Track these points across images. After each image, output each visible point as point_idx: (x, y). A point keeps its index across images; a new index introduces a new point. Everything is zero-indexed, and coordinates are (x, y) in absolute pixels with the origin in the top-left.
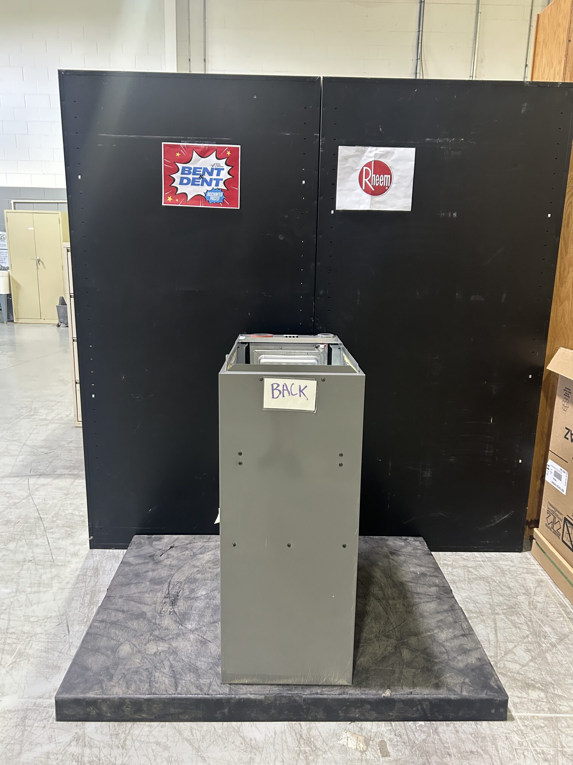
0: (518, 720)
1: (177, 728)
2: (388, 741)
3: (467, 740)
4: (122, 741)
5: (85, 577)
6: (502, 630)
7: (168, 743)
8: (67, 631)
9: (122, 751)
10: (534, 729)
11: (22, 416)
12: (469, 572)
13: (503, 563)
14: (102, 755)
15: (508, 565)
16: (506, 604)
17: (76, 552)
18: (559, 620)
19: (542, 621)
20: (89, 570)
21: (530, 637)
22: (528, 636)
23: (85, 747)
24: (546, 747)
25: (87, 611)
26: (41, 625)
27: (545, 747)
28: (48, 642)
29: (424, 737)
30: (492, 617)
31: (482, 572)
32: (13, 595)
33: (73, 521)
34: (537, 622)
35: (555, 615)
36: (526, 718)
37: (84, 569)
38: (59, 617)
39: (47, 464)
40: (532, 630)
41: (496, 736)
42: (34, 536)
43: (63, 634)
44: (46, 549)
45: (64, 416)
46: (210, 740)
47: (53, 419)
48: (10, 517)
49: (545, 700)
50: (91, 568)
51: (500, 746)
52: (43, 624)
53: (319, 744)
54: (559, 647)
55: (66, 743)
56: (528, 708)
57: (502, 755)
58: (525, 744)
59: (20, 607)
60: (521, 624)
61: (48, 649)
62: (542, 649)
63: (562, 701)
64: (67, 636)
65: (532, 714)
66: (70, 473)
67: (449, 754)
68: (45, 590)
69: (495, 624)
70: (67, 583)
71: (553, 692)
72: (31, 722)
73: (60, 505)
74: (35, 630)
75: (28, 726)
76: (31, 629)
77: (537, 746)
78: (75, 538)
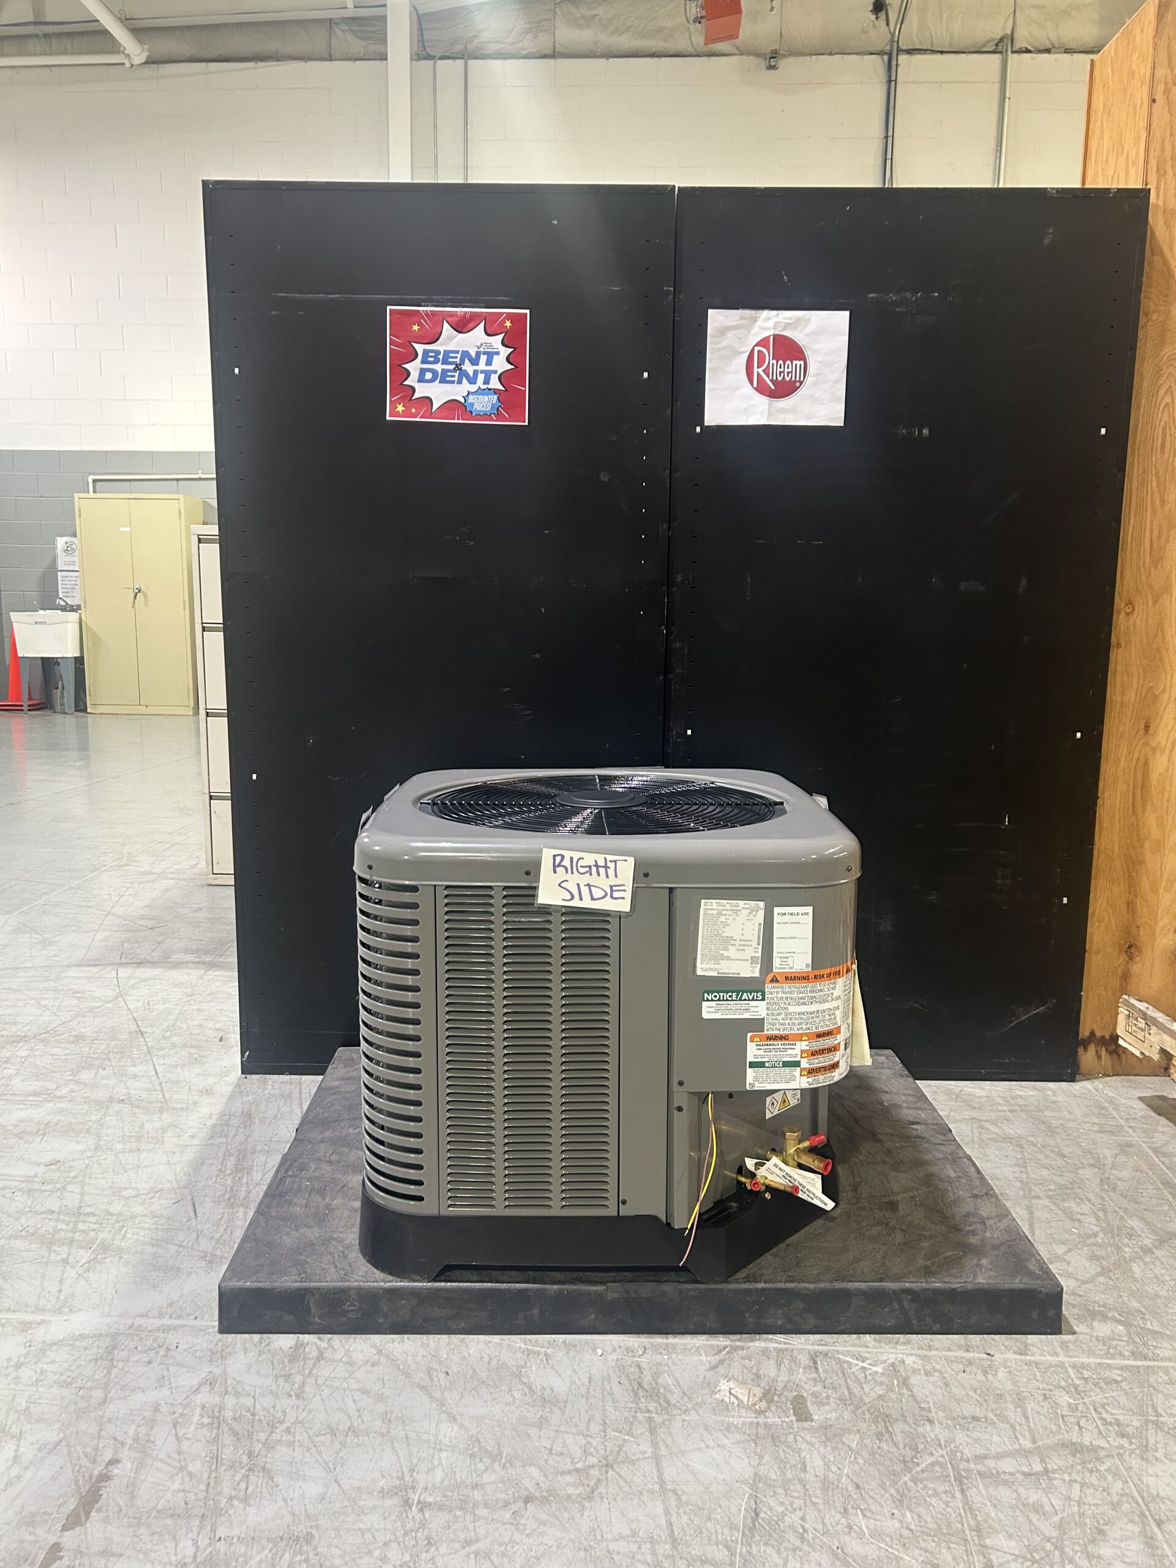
0: (1070, 1371)
2: (811, 1397)
3: (966, 1398)
4: (296, 1385)
5: (226, 1128)
6: (1044, 1224)
7: (383, 1390)
8: (192, 1214)
9: (296, 1402)
10: (1102, 1384)
11: (105, 866)
12: (983, 1129)
13: (1051, 1114)
14: (258, 1406)
15: (1061, 1118)
16: (1054, 1182)
17: (208, 1088)
18: (1159, 1208)
19: (1126, 1210)
20: (233, 1117)
21: (1101, 1235)
22: (1095, 1235)
23: (226, 1394)
24: (1124, 1414)
25: (229, 1181)
26: (143, 1203)
27: (1121, 1414)
28: (157, 1229)
29: (881, 1392)
30: (1026, 1202)
31: (1008, 1130)
32: (89, 1154)
34: (1116, 1211)
35: (1154, 1201)
36: (1083, 1366)
37: (224, 1115)
38: (178, 1191)
39: (153, 945)
40: (1104, 1225)
41: (1025, 1394)
42: (129, 1061)
43: (184, 1217)
44: (151, 1081)
45: (186, 867)
46: (465, 1389)
47: (163, 872)
48: (83, 1030)
49: (1125, 1339)
50: (238, 1114)
51: (1032, 1409)
52: (148, 1201)
53: (674, 1398)
54: (1158, 1253)
55: (191, 1387)
56: (1089, 1349)
57: (1035, 1424)
58: (1080, 1408)
59: (103, 1173)
60: (1082, 1214)
61: (158, 1240)
62: (1123, 1256)
63: (1160, 1341)
64: (193, 1220)
65: (1097, 1360)
66: (197, 960)
67: (929, 1421)
68: (150, 1146)
69: (1031, 1213)
70: (193, 1137)
71: (1142, 1325)
72: (123, 1354)
73: (177, 1011)
74: (132, 1209)
75: (118, 1361)
76: (124, 1209)
77: (1107, 1411)
78: (207, 1065)
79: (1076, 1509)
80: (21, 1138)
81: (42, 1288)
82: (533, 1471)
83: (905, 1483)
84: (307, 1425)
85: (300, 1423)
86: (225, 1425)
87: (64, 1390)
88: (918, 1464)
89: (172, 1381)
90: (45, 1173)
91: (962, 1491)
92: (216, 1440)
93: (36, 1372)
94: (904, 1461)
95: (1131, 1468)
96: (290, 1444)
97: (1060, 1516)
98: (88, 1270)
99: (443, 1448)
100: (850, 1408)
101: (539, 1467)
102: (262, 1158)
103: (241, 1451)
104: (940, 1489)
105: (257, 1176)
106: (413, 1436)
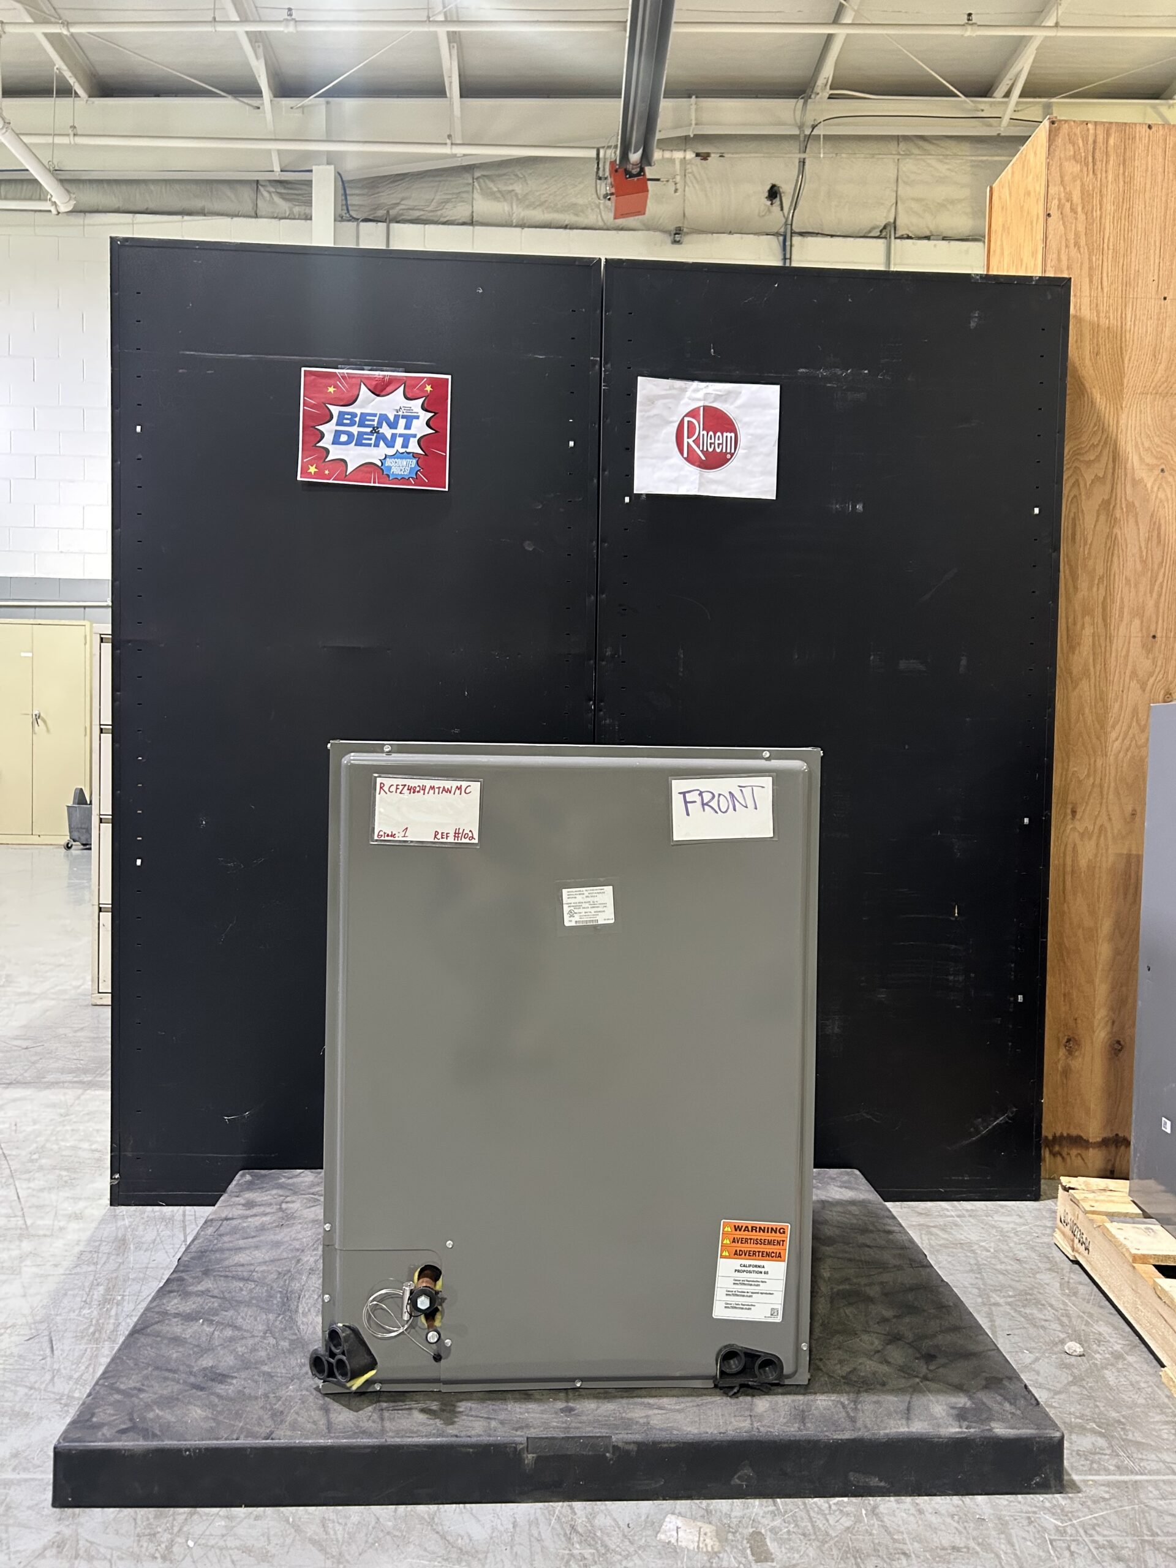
1: (291, 1520)
2: (769, 1533)
3: (943, 1527)
5: (95, 1255)
7: (269, 1548)
8: (48, 1351)
10: (1089, 1503)
12: (932, 1234)
13: (1001, 1219)
15: (1012, 1222)
16: (1012, 1288)
17: (78, 1212)
19: (1091, 1315)
22: (1062, 1342)
23: (76, 1558)
24: (1117, 1535)
25: (95, 1313)
27: (1114, 1535)
29: (848, 1524)
30: (985, 1309)
31: (958, 1235)
33: (76, 1160)
34: (1082, 1317)
37: (95, 1241)
38: (33, 1326)
39: (26, 1065)
40: (1070, 1331)
41: (1007, 1518)
43: (38, 1355)
44: (11, 1207)
45: (69, 987)
46: (367, 1542)
47: (44, 993)
49: (1108, 1452)
50: (111, 1239)
51: (1017, 1536)
53: (613, 1542)
54: (1130, 1359)
55: (34, 1551)
57: (1021, 1552)
58: (1069, 1530)
60: (1046, 1320)
61: (4, 1382)
62: (1094, 1363)
63: (1145, 1453)
64: (48, 1359)
66: (75, 1079)
67: (904, 1554)
68: (4, 1278)
69: (992, 1321)
70: (56, 1266)
71: (1124, 1437)
73: (48, 1133)
77: (1098, 1533)
78: (77, 1188)
100: (815, 1544)
102: (136, 1287)
105: (128, 1307)
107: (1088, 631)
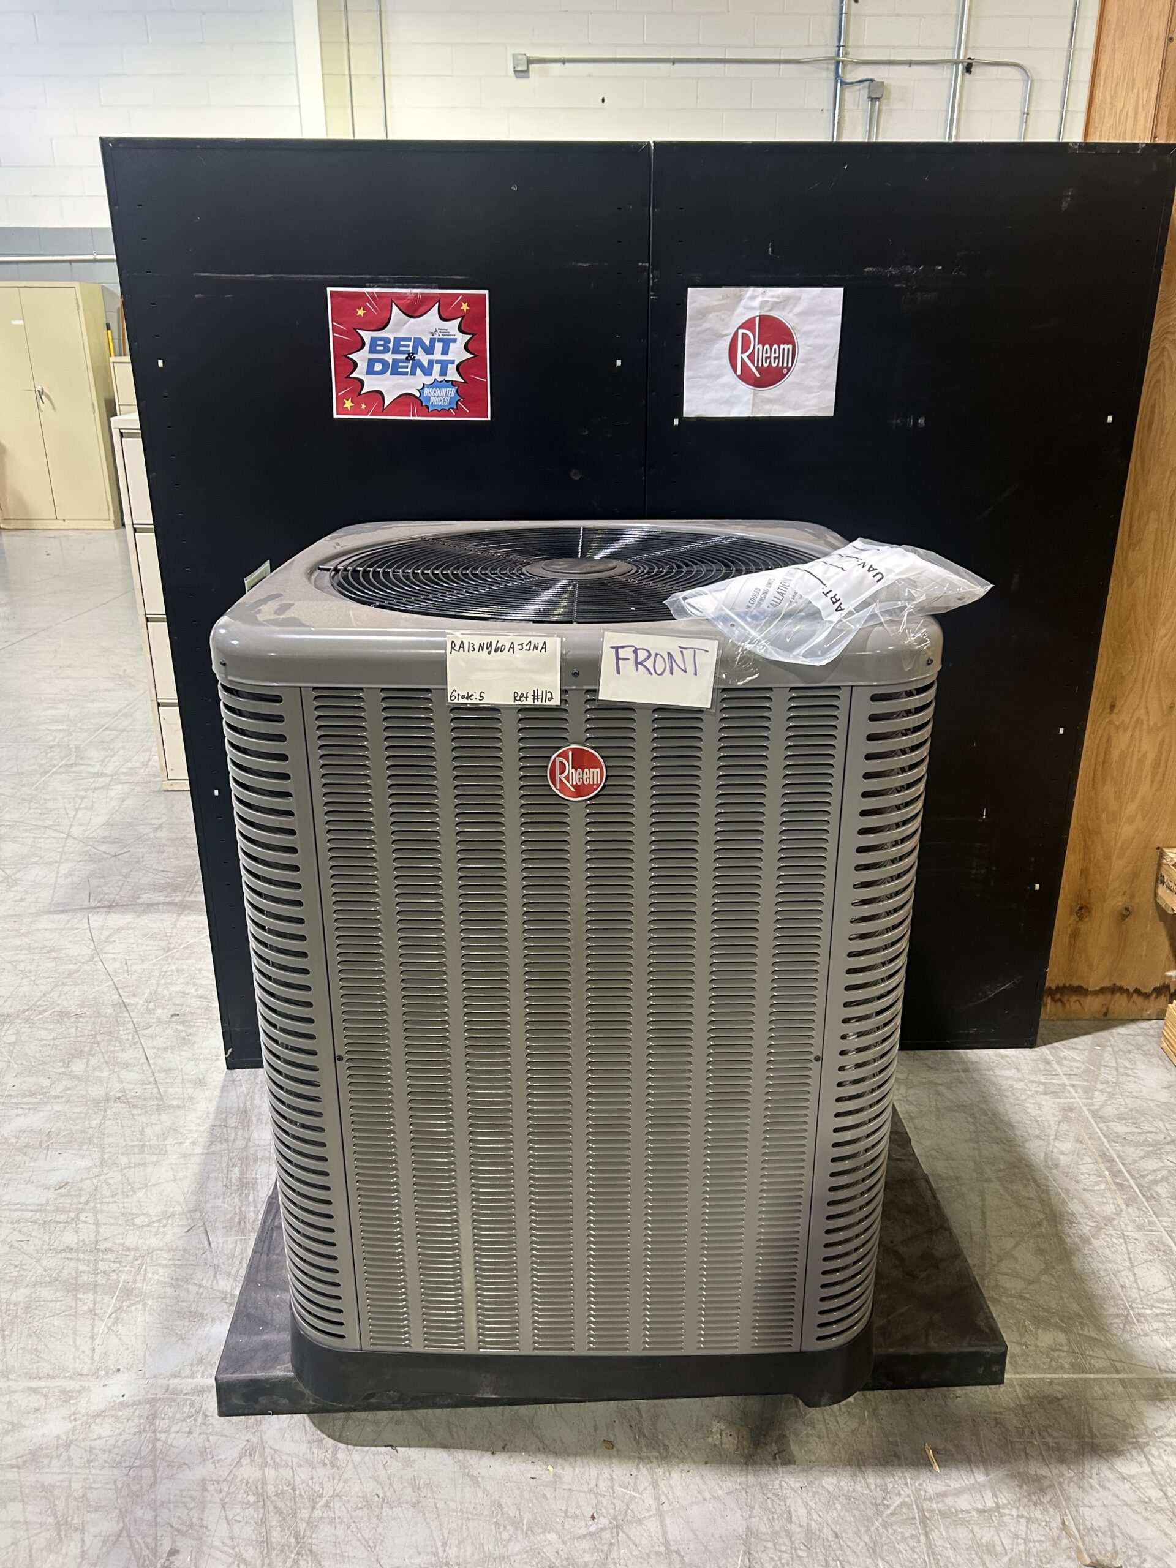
0: (1017, 1387)
2: (792, 1435)
4: (329, 1452)
5: (225, 1130)
6: (994, 1213)
8: (206, 1243)
9: (332, 1472)
10: (1045, 1402)
11: (55, 766)
12: (939, 1095)
14: (297, 1479)
15: (1010, 1076)
16: (1002, 1159)
17: (201, 1077)
18: (1097, 1188)
19: (1068, 1192)
20: (230, 1116)
21: (1045, 1224)
22: (1040, 1224)
23: (266, 1466)
24: (1065, 1437)
25: (237, 1200)
26: (156, 1233)
27: (1061, 1436)
28: (175, 1265)
29: (854, 1426)
30: (979, 1185)
31: (961, 1094)
32: (96, 1171)
33: (188, 1010)
34: (1060, 1194)
35: (1093, 1179)
36: (1030, 1383)
37: (222, 1113)
38: (189, 1216)
39: (119, 880)
40: (1048, 1211)
41: (979, 1418)
42: (117, 1044)
43: (199, 1249)
44: (143, 1072)
45: (137, 765)
47: (115, 774)
48: (65, 1003)
49: (1066, 1348)
50: (234, 1110)
51: (985, 1437)
52: (161, 1230)
53: (672, 1445)
54: (1095, 1242)
55: (232, 1460)
56: (1035, 1364)
57: (988, 1454)
58: (1027, 1431)
59: (113, 1196)
60: (1029, 1199)
61: (177, 1280)
62: (1064, 1248)
63: (1095, 1349)
64: (208, 1253)
65: (1042, 1376)
66: (168, 899)
67: (897, 1456)
68: (155, 1159)
69: (983, 1200)
70: (194, 1143)
71: (1081, 1332)
72: (164, 1424)
73: (156, 973)
74: (148, 1242)
75: (160, 1432)
76: (141, 1241)
77: (1049, 1433)
78: (196, 1046)
79: (1022, 1547)
80: (25, 1154)
81: (76, 1347)
82: (551, 1537)
83: (878, 1530)
84: (345, 1498)
85: (338, 1496)
86: (269, 1503)
87: (116, 1471)
88: (888, 1507)
89: (214, 1453)
90: (56, 1199)
91: (926, 1535)
92: (264, 1521)
93: (86, 1451)
94: (876, 1504)
95: (1069, 1498)
96: (332, 1521)
97: (1009, 1555)
98: (117, 1319)
99: (470, 1516)
100: (828, 1446)
101: (557, 1533)
103: (288, 1533)
104: (907, 1534)
106: (441, 1504)
107: (1152, 526)
